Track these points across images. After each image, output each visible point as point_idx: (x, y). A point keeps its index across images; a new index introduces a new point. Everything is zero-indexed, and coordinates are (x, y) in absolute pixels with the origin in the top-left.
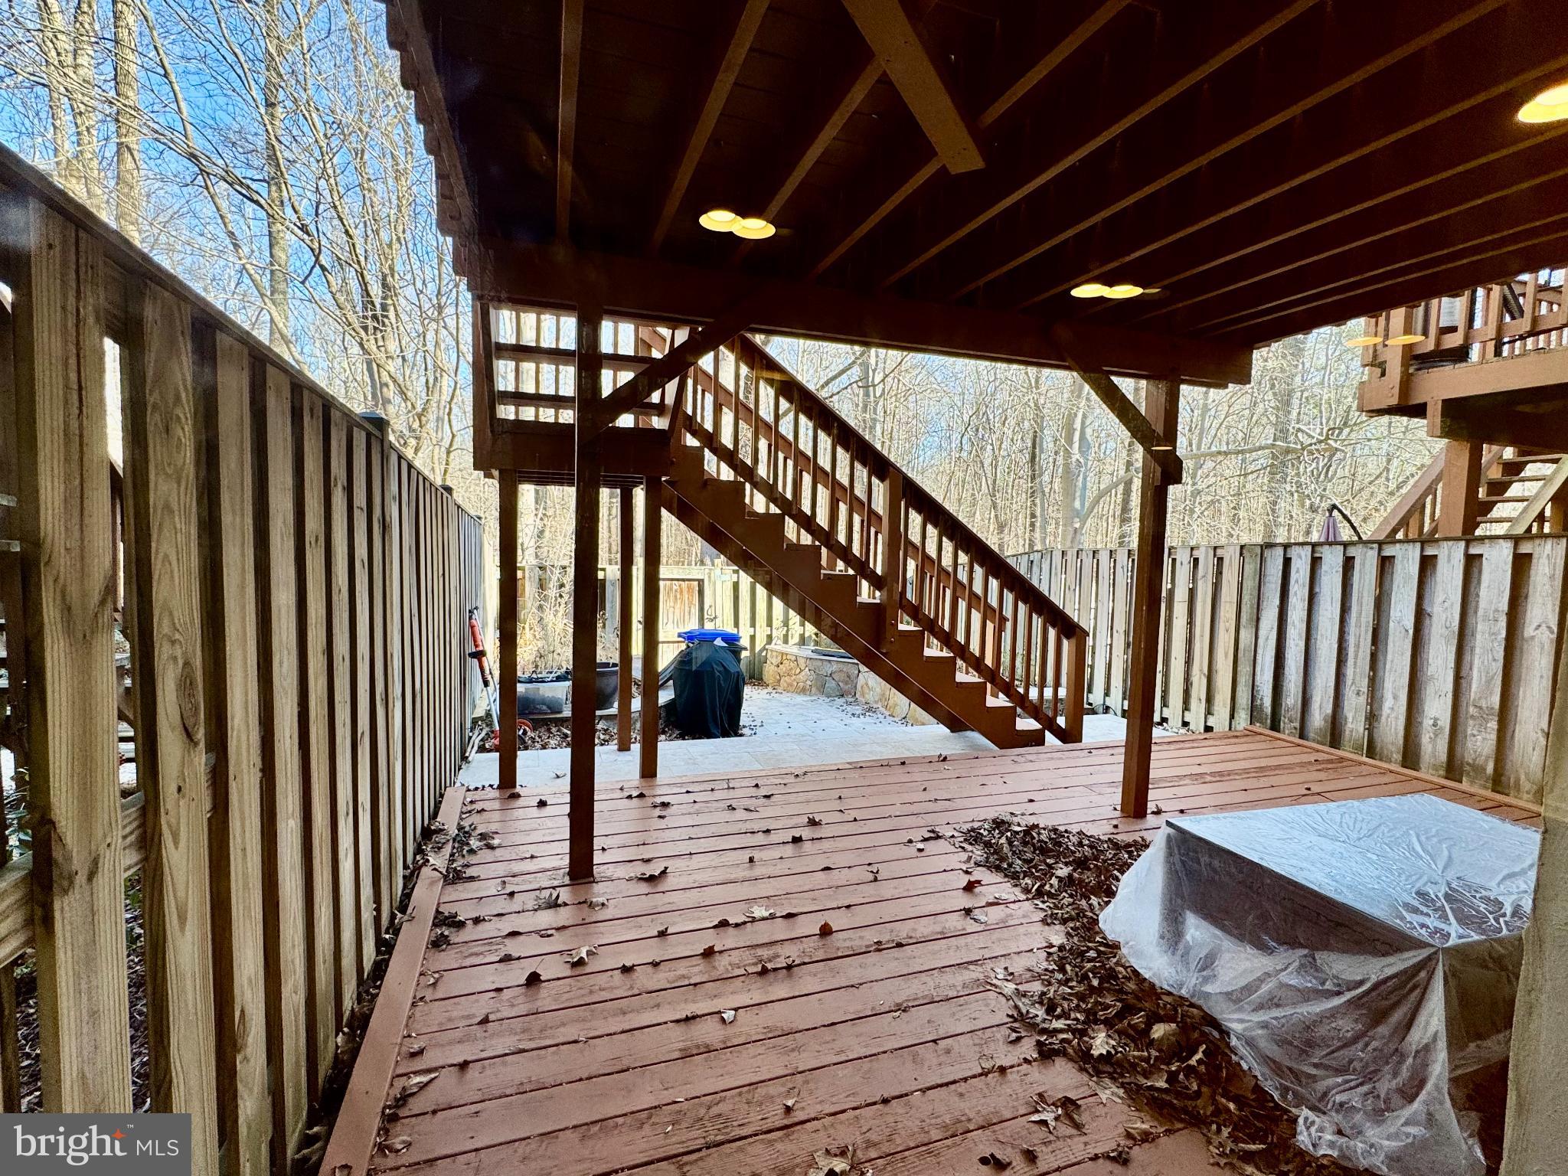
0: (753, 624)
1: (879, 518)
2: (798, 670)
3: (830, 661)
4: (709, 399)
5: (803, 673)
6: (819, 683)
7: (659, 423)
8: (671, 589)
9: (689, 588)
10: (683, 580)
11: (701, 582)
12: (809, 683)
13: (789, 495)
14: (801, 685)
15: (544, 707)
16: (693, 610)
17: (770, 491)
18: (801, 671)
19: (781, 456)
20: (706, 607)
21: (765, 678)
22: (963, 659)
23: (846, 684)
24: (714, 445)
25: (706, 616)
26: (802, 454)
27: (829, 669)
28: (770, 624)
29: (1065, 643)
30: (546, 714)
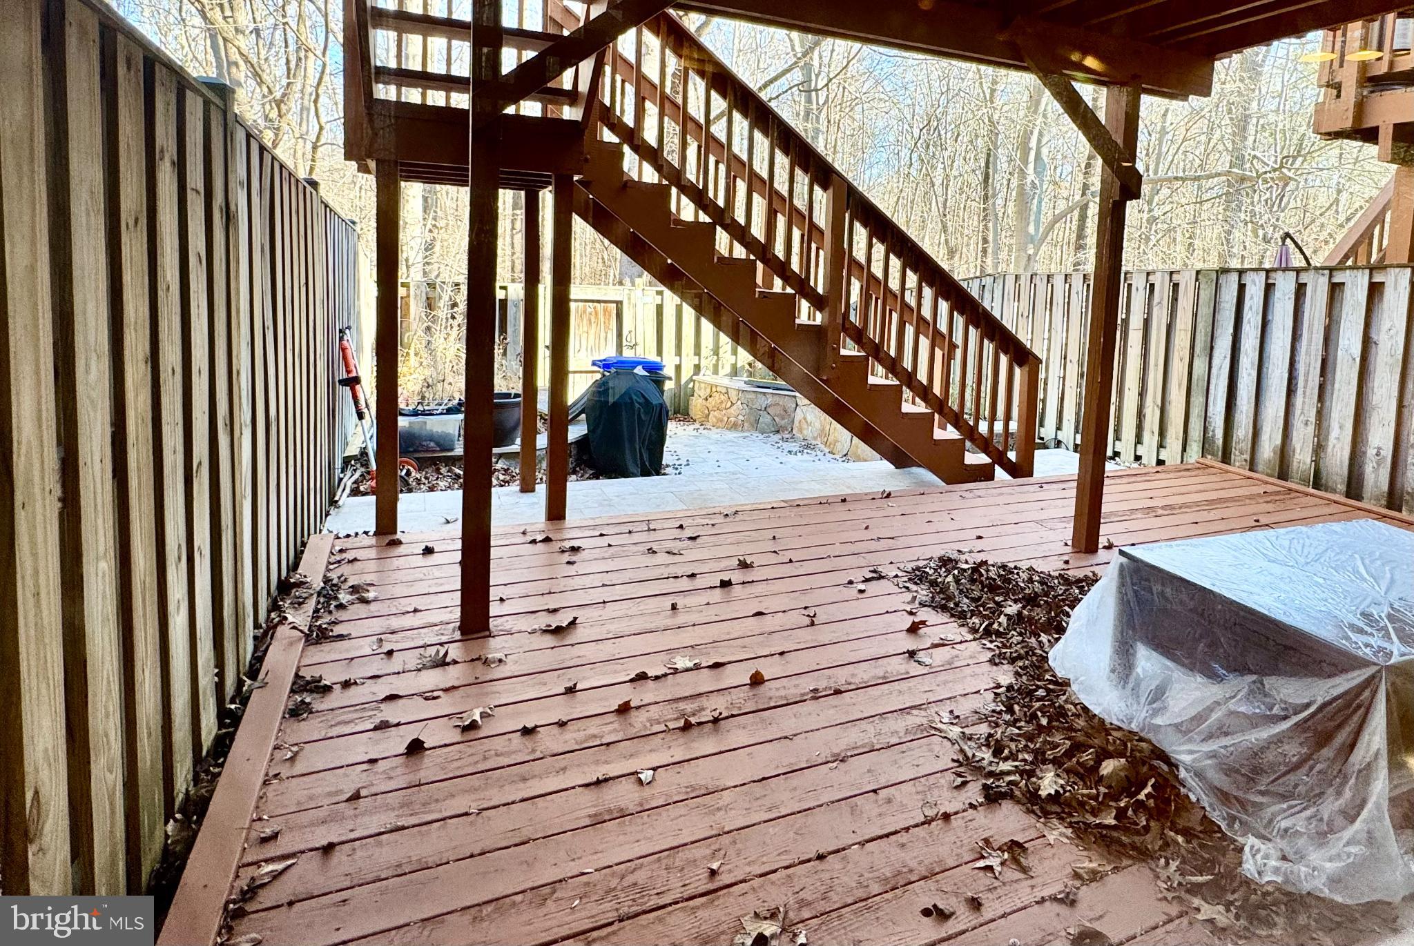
0: (679, 351)
1: (821, 232)
2: (729, 404)
3: (764, 394)
4: (630, 89)
5: (735, 407)
6: (752, 419)
7: (570, 113)
8: (585, 312)
9: (605, 310)
10: (599, 302)
11: (619, 304)
12: (741, 418)
13: (721, 202)
14: (732, 419)
15: (432, 444)
16: (609, 335)
17: (699, 197)
18: (733, 404)
19: (712, 159)
20: (625, 332)
21: (692, 413)
22: (909, 387)
23: (783, 419)
24: (636, 142)
25: (625, 343)
26: (736, 158)
27: (762, 402)
28: (697, 352)
29: (1017, 371)
30: (434, 451)
